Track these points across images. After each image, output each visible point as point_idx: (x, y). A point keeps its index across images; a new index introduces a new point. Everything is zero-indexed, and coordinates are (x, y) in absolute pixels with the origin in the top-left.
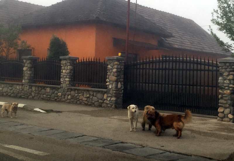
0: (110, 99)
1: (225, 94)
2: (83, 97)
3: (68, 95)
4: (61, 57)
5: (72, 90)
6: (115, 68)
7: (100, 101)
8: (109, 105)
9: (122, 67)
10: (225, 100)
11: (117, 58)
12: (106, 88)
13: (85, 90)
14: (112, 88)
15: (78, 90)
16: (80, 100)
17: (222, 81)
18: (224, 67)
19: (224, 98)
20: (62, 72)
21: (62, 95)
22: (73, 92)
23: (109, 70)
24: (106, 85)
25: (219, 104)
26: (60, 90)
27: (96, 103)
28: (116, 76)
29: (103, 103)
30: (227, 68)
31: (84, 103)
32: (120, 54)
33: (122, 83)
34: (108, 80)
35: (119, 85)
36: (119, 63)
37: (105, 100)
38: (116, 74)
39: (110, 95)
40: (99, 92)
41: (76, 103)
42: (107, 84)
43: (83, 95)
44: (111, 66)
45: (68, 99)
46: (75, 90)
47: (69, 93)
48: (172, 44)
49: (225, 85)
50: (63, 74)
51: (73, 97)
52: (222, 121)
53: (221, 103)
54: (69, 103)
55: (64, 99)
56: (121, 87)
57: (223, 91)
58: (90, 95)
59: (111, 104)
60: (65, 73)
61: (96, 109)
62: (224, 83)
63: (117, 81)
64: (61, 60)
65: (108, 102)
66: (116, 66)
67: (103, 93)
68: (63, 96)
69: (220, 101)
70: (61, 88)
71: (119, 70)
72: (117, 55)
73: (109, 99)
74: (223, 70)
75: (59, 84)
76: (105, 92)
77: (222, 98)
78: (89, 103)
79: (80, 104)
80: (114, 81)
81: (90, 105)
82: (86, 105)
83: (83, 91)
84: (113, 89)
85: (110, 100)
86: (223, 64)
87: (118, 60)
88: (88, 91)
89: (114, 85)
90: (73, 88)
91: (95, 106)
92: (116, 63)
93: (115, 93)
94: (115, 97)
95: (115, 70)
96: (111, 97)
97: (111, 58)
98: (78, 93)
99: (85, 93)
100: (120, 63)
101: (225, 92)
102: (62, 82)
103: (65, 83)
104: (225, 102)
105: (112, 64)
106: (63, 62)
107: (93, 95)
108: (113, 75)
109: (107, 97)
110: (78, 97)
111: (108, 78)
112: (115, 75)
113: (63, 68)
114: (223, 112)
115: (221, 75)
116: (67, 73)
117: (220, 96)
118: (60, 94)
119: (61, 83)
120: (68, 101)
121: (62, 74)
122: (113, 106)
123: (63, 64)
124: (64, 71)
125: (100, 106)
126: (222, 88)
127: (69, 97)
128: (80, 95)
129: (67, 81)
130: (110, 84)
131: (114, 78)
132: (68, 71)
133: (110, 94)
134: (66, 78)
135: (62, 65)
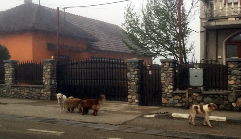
1: (132, 85)
3: (12, 92)
4: (4, 61)
5: (14, 87)
6: (49, 68)
7: (38, 95)
8: (46, 98)
9: (55, 67)
10: (132, 89)
11: (50, 60)
12: (43, 84)
13: (25, 87)
14: (47, 84)
15: (19, 87)
16: (23, 95)
17: (130, 76)
18: (130, 66)
19: (132, 88)
21: (7, 91)
22: (16, 89)
23: (44, 70)
24: (43, 82)
25: (129, 93)
26: (4, 88)
27: (35, 97)
29: (41, 96)
30: (132, 66)
31: (26, 97)
32: (52, 57)
33: (56, 80)
34: (44, 78)
35: (53, 82)
36: (52, 65)
37: (42, 94)
38: (50, 73)
39: (46, 90)
40: (37, 88)
41: (19, 98)
42: (43, 81)
43: (24, 91)
44: (46, 67)
45: (12, 95)
46: (17, 87)
47: (12, 90)
49: (132, 78)
50: (7, 74)
51: (16, 93)
52: (131, 104)
53: (130, 92)
54: (13, 98)
55: (8, 95)
56: (55, 83)
57: (131, 83)
58: (30, 90)
59: (48, 97)
60: (9, 74)
61: (36, 101)
62: (131, 77)
63: (51, 79)
64: (4, 63)
65: (45, 95)
66: (49, 67)
67: (41, 88)
68: (7, 93)
69: (129, 90)
70: (5, 86)
71: (52, 70)
72: (51, 58)
73: (45, 93)
74: (130, 68)
75: (4, 82)
76: (42, 88)
77: (130, 88)
78: (30, 97)
79: (22, 98)
80: (48, 79)
81: (30, 99)
86: (130, 63)
87: (51, 62)
88: (28, 87)
89: (49, 82)
90: (15, 85)
91: (34, 99)
92: (50, 64)
93: (50, 88)
94: (50, 91)
95: (49, 70)
96: (47, 91)
97: (45, 60)
98: (20, 90)
99: (25, 89)
100: (53, 64)
101: (132, 83)
102: (6, 81)
103: (9, 82)
104: (132, 91)
105: (46, 66)
106: (6, 65)
107: (32, 91)
109: (44, 91)
110: (20, 93)
112: (49, 74)
113: (6, 69)
114: (131, 98)
115: (129, 71)
117: (129, 87)
118: (5, 91)
121: (5, 74)
122: (49, 99)
123: (6, 67)
124: (7, 72)
125: (38, 99)
126: (130, 81)
128: (21, 91)
129: (10, 80)
130: (46, 81)
131: (49, 76)
132: (11, 72)
133: (46, 89)
134: (9, 77)
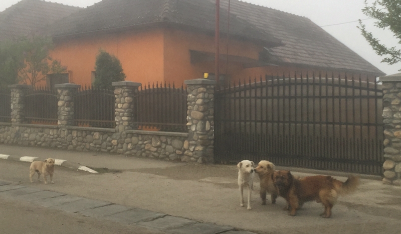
0: (194, 148)
1: (395, 137)
2: (152, 146)
3: (128, 144)
4: (114, 84)
5: (132, 135)
6: (199, 98)
7: (178, 152)
8: (192, 159)
9: (212, 96)
10: (396, 148)
11: (203, 81)
12: (187, 131)
13: (153, 135)
14: (196, 130)
15: (142, 135)
16: (147, 152)
17: (389, 115)
18: (391, 91)
19: (394, 144)
20: (117, 107)
21: (118, 143)
22: (134, 139)
23: (191, 102)
24: (187, 126)
25: (385, 156)
26: (114, 136)
27: (172, 155)
28: (201, 112)
29: (183, 155)
30: (398, 92)
31: (153, 155)
32: (206, 75)
33: (212, 122)
34: (190, 118)
35: (208, 126)
36: (205, 90)
37: (185, 150)
38: (201, 108)
39: (193, 142)
40: (174, 137)
41: (141, 156)
42: (188, 124)
43: (151, 143)
44: (194, 95)
45: (127, 150)
46: (138, 135)
47: (128, 140)
48: (281, 57)
49: (395, 121)
50: (119, 110)
51: (135, 146)
52: (392, 184)
53: (389, 154)
54: (130, 155)
55: (121, 150)
56: (211, 128)
57: (391, 132)
58: (161, 142)
59: (197, 156)
60: (121, 108)
61: (174, 165)
62: (393, 118)
63: (204, 120)
64: (113, 88)
65: (190, 154)
66: (201, 95)
67: (183, 139)
68: (119, 146)
69: (387, 150)
70: (116, 132)
71: (207, 101)
72: (203, 77)
73: (192, 149)
74: (391, 96)
75: (113, 125)
76: (186, 138)
77: (389, 144)
78: (161, 156)
79: (147, 157)
80: (198, 120)
81: (162, 159)
82: (157, 158)
83: (150, 137)
84: (198, 132)
85: (194, 150)
86: (390, 85)
87: (203, 85)
88: (159, 136)
89: (199, 126)
90: (135, 131)
91: (170, 160)
92: (202, 89)
93: (201, 139)
94: (202, 145)
95: (199, 101)
96: (196, 145)
97: (193, 81)
98: (143, 140)
99: (153, 139)
100: (207, 89)
101: (395, 133)
102: (117, 123)
103: (122, 124)
104: (396, 151)
105: (194, 92)
106: (118, 91)
107: (166, 143)
108: (198, 110)
109: (190, 145)
110: (143, 146)
111: (190, 115)
112: (201, 110)
113: (117, 100)
114: (393, 169)
115: (387, 104)
116: (125, 109)
117: (386, 142)
118: (114, 142)
119: (116, 125)
120: (128, 152)
121: (116, 110)
122: (200, 161)
123: (118, 95)
124: (119, 106)
125: (178, 160)
127: (129, 146)
128: (145, 142)
129: (125, 121)
130: (193, 124)
131: (199, 115)
132: (125, 105)
133: (194, 140)
134: (123, 116)
135: (116, 96)
